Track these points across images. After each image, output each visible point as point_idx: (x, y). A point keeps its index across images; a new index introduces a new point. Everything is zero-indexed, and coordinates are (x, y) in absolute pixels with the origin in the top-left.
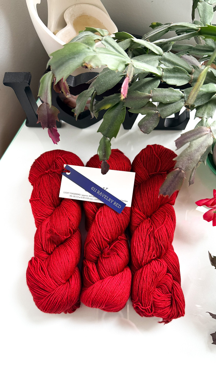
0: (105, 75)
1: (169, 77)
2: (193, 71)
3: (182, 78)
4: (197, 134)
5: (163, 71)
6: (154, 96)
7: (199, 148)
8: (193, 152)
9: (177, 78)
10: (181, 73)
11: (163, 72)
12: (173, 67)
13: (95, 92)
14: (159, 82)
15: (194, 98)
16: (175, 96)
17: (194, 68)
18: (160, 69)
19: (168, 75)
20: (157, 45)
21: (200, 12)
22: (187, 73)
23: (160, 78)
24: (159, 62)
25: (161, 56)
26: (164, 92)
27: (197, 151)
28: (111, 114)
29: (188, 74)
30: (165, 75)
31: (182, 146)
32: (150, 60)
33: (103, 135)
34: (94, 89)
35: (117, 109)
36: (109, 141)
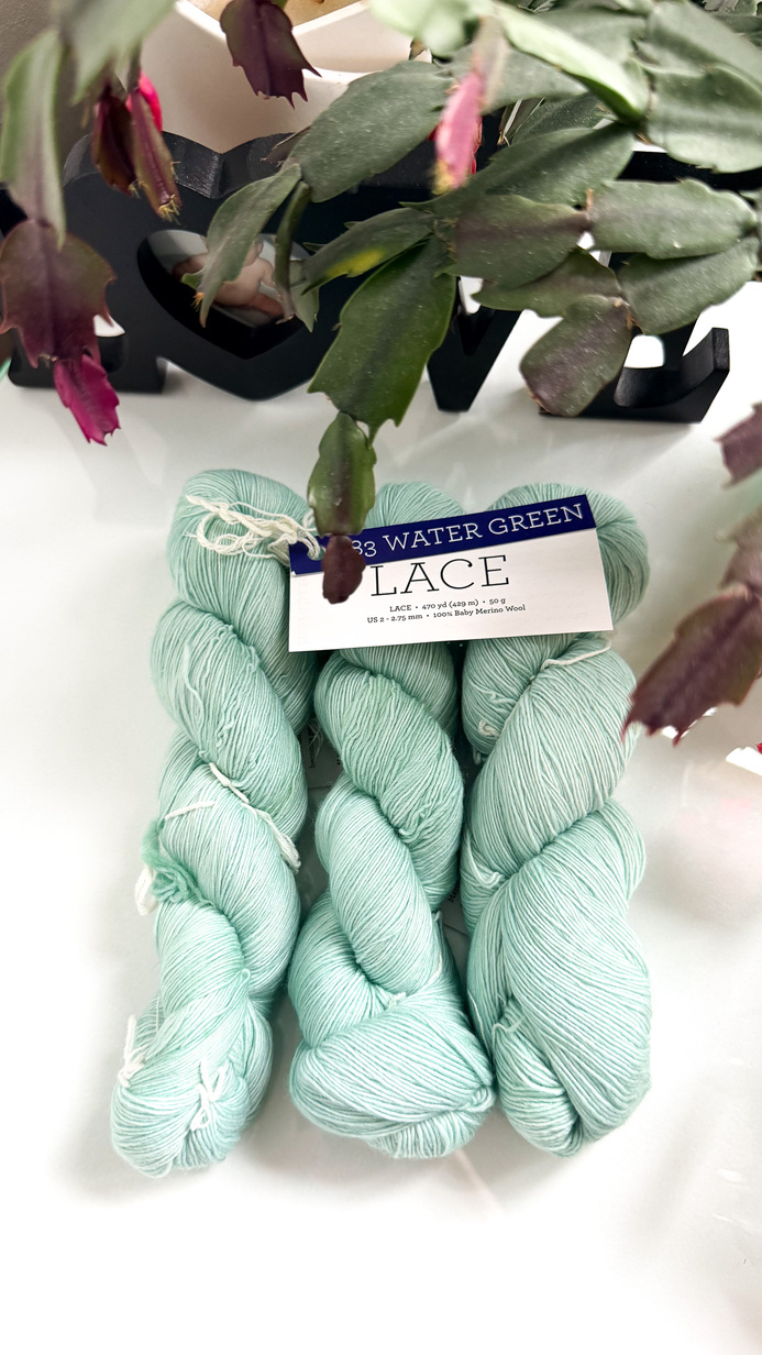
1: (681, 127)
3: (742, 134)
5: (653, 88)
9: (722, 130)
10: (740, 106)
11: (655, 98)
12: (698, 73)
13: (303, 185)
14: (631, 145)
16: (709, 221)
18: (639, 78)
19: (678, 110)
24: (631, 50)
25: (645, 17)
26: (653, 202)
28: (385, 300)
30: (662, 113)
33: (338, 406)
34: (299, 175)
35: (413, 278)
36: (368, 441)
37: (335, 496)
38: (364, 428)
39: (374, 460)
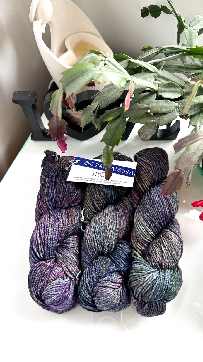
0: (108, 91)
1: (164, 92)
2: (185, 86)
3: (175, 92)
4: (194, 139)
5: (159, 86)
6: (151, 107)
7: (196, 151)
8: (191, 154)
9: (172, 92)
10: (174, 87)
12: (167, 83)
13: (99, 106)
14: (156, 95)
15: (189, 108)
16: (170, 107)
17: (186, 83)
18: (156, 85)
19: (163, 89)
20: (151, 64)
21: (187, 36)
22: (179, 87)
23: (156, 92)
24: (155, 79)
25: (157, 73)
26: (160, 104)
27: (194, 154)
28: (114, 125)
29: (181, 88)
30: (161, 90)
31: (180, 150)
32: (146, 77)
33: (106, 143)
35: (119, 120)
36: (112, 149)
37: (106, 160)
38: (111, 147)
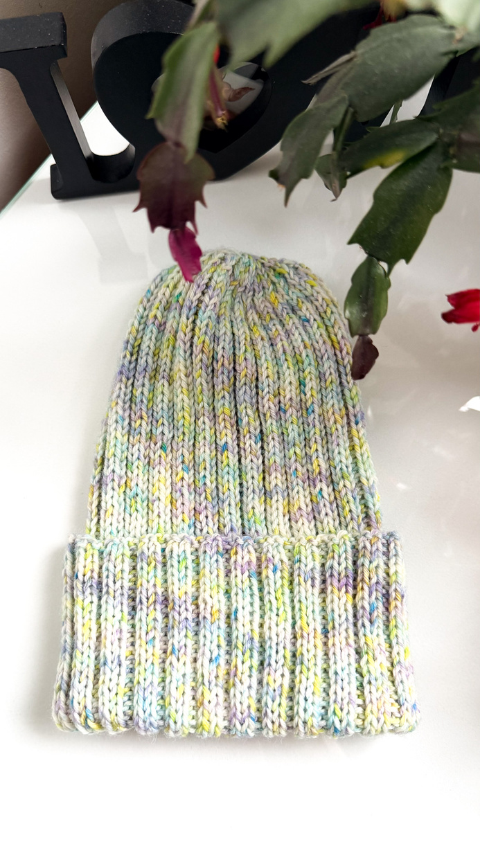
13: (351, 110)
28: (404, 184)
33: (366, 253)
34: (347, 102)
35: (425, 169)
36: (387, 274)
37: (363, 310)
38: (384, 265)
39: (389, 285)
